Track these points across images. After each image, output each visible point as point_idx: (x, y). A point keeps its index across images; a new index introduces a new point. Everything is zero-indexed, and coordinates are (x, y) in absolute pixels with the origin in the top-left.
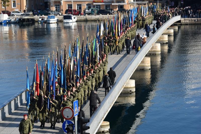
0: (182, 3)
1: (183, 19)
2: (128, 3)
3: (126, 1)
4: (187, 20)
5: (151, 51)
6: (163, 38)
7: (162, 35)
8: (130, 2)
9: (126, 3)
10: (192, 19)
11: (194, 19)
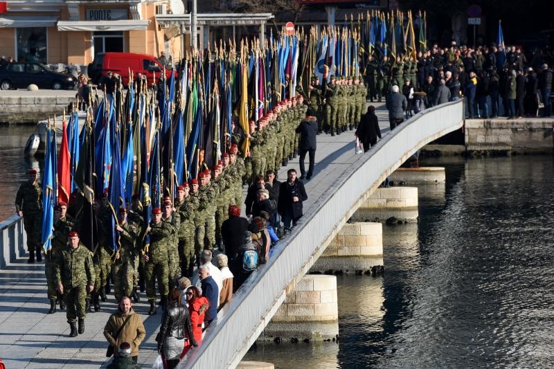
0: (472, 21)
1: (474, 123)
2: (153, 19)
3: (140, 8)
4: (500, 127)
5: (281, 319)
6: (355, 241)
7: (350, 221)
8: (164, 14)
9: (141, 18)
10: (529, 124)
11: (541, 126)
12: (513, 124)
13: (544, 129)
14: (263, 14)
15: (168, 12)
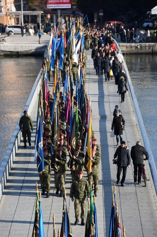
0: (100, 14)
2: (7, 13)
3: (3, 9)
4: (123, 46)
9: (3, 12)
10: (131, 45)
11: (134, 46)
12: (126, 45)
13: (135, 46)
14: (40, 12)
15: (11, 10)
